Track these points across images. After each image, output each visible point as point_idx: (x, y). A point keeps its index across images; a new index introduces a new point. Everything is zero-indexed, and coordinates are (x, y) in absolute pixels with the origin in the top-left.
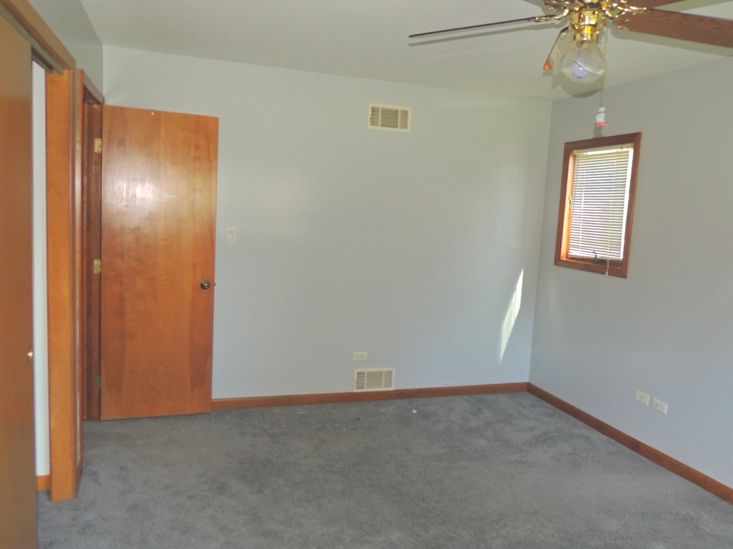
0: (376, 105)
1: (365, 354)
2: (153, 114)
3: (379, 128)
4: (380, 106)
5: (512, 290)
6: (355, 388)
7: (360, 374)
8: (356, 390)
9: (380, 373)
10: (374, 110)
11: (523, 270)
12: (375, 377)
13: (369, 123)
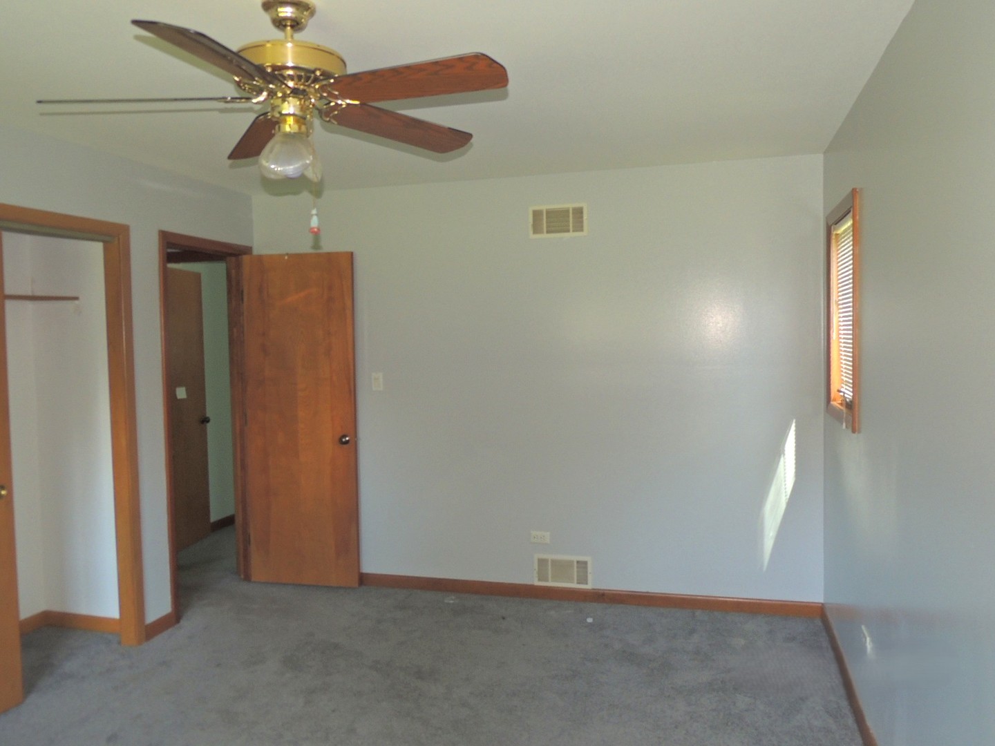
0: (537, 208)
1: (547, 534)
2: (286, 258)
3: (545, 236)
4: (544, 208)
5: (778, 452)
6: (536, 579)
7: (542, 562)
8: (537, 583)
9: (570, 563)
10: (537, 214)
11: (794, 421)
12: (561, 568)
13: (531, 231)
